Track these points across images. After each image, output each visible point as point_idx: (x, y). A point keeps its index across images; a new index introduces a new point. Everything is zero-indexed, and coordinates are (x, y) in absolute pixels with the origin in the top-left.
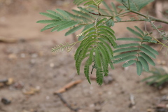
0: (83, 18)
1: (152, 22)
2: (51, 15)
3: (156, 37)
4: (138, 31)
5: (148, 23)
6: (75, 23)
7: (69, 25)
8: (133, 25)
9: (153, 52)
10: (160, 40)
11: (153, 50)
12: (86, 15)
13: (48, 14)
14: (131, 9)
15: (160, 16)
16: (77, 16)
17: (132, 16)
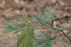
0: (22, 27)
1: (51, 29)
2: (7, 25)
3: (53, 36)
4: (45, 33)
5: (50, 29)
6: (17, 29)
8: (43, 30)
9: (51, 42)
10: (55, 37)
11: (52, 41)
12: (23, 26)
13: (6, 25)
14: (42, 23)
15: (55, 27)
16: (19, 26)
17: (43, 27)
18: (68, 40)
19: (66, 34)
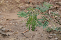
2: (21, 13)
3: (48, 19)
5: (46, 15)
6: (27, 15)
8: (42, 16)
9: (47, 23)
10: (50, 20)
12: (30, 13)
13: (20, 13)
14: (42, 12)
15: (50, 14)
18: (57, 22)
19: (56, 18)
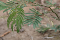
0: (11, 5)
1: (39, 6)
3: (41, 13)
4: (34, 10)
5: (38, 6)
6: (7, 7)
7: (5, 8)
9: (40, 19)
10: (43, 14)
11: (40, 18)
14: (31, 1)
15: (43, 4)
16: (8, 5)
18: (56, 16)
19: (53, 11)
